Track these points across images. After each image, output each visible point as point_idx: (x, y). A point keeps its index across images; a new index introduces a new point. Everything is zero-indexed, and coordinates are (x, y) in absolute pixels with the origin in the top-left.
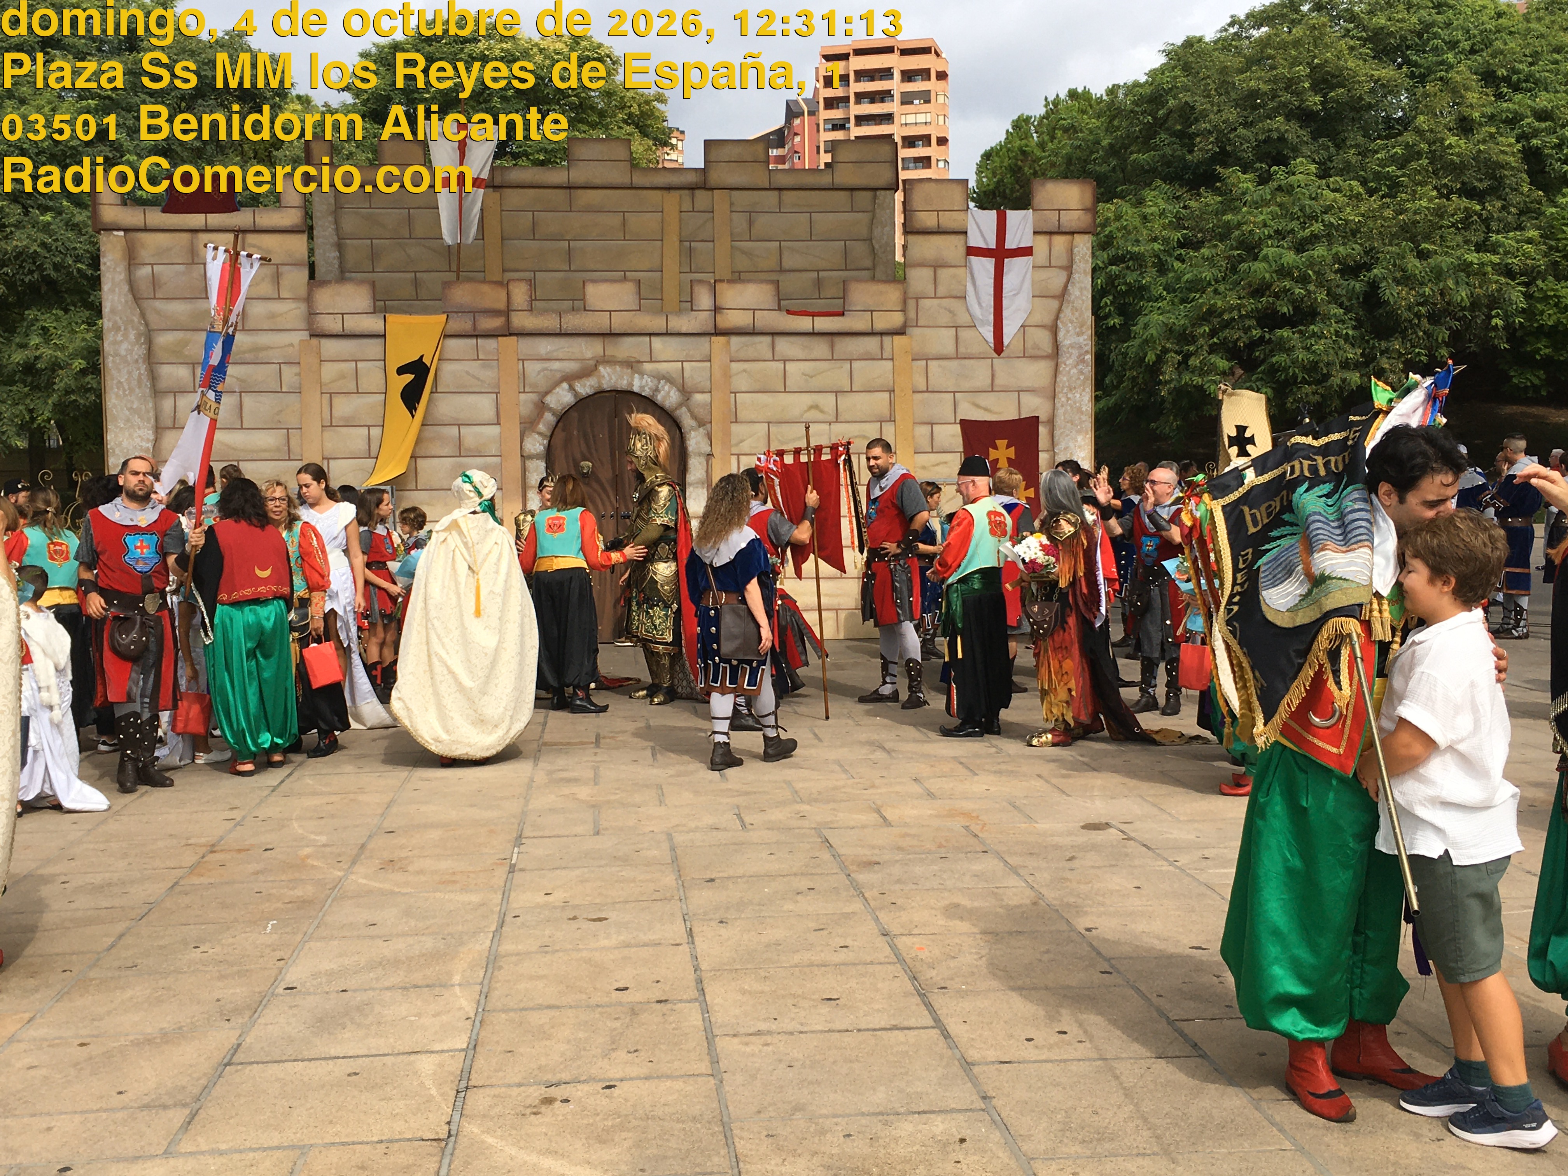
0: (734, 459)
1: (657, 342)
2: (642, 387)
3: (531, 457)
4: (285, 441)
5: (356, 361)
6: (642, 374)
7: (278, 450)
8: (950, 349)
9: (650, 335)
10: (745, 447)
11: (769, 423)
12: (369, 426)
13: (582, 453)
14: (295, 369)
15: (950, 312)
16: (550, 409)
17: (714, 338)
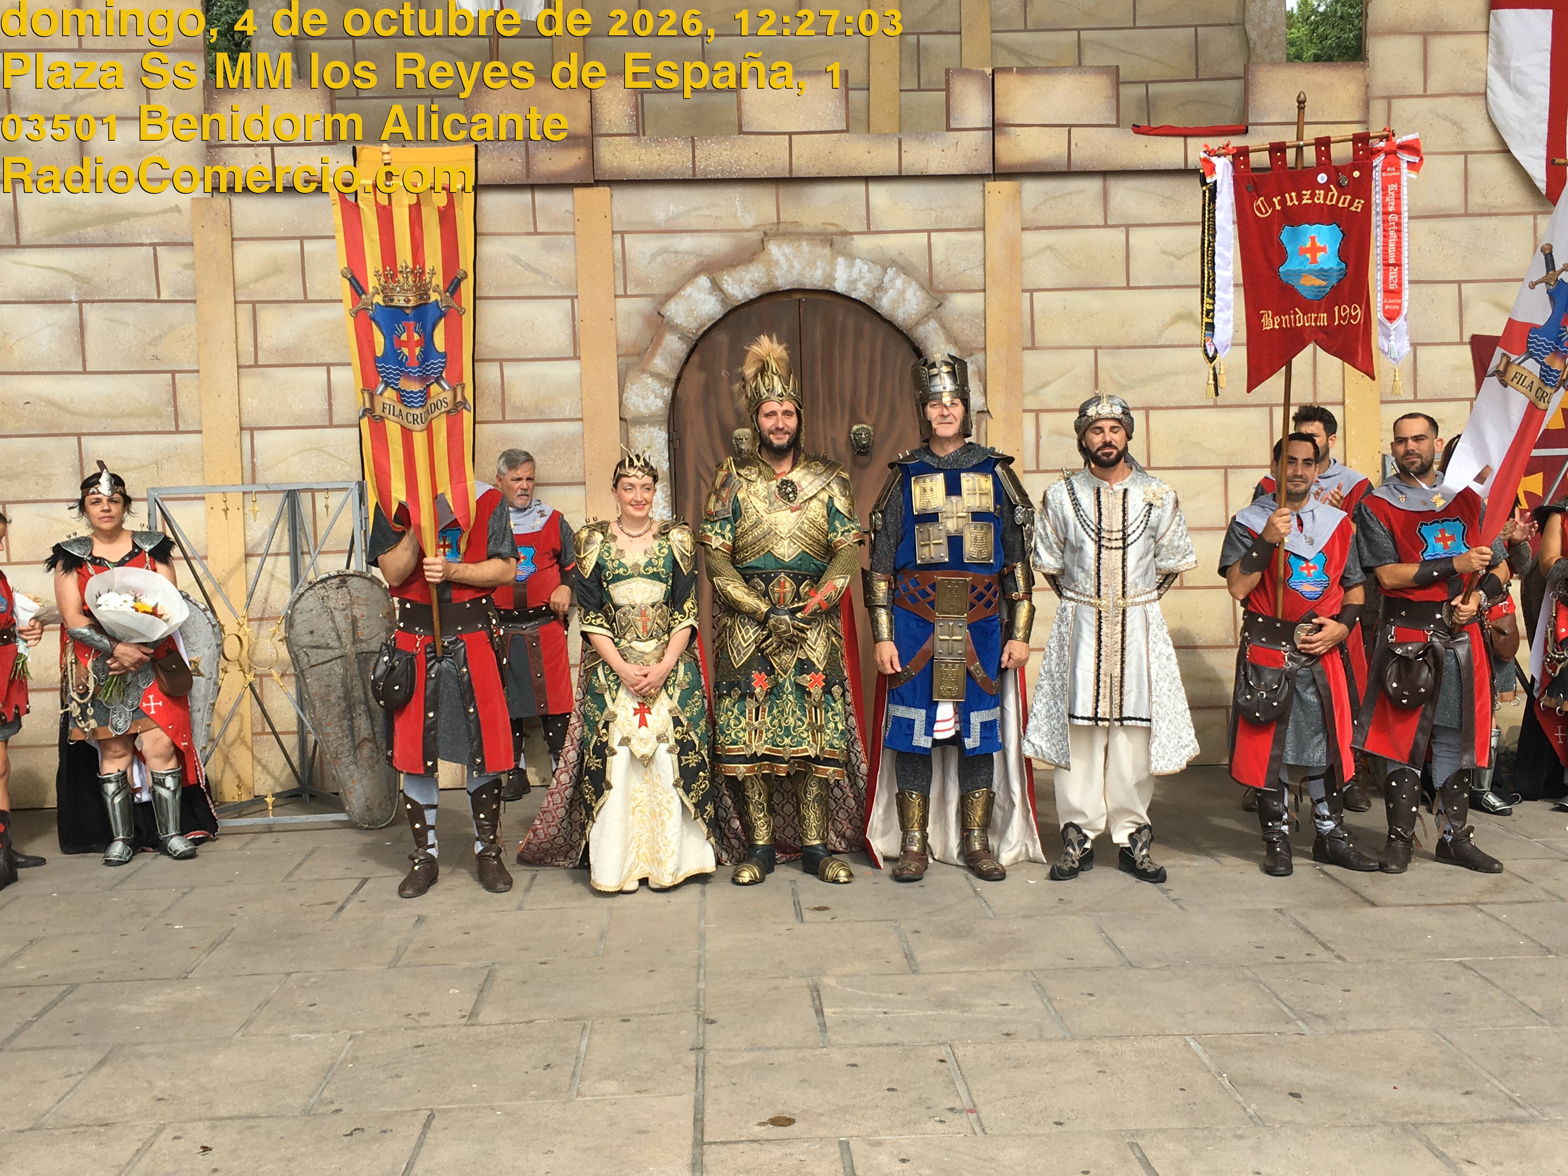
0: (1029, 419)
1: (880, 193)
2: (853, 282)
3: (639, 421)
4: (167, 396)
5: (302, 239)
6: (851, 257)
7: (156, 413)
8: (1452, 199)
9: (867, 179)
10: (1050, 396)
11: (1096, 349)
12: (328, 366)
13: (737, 412)
14: (184, 256)
15: (1455, 123)
16: (675, 328)
17: (991, 185)
